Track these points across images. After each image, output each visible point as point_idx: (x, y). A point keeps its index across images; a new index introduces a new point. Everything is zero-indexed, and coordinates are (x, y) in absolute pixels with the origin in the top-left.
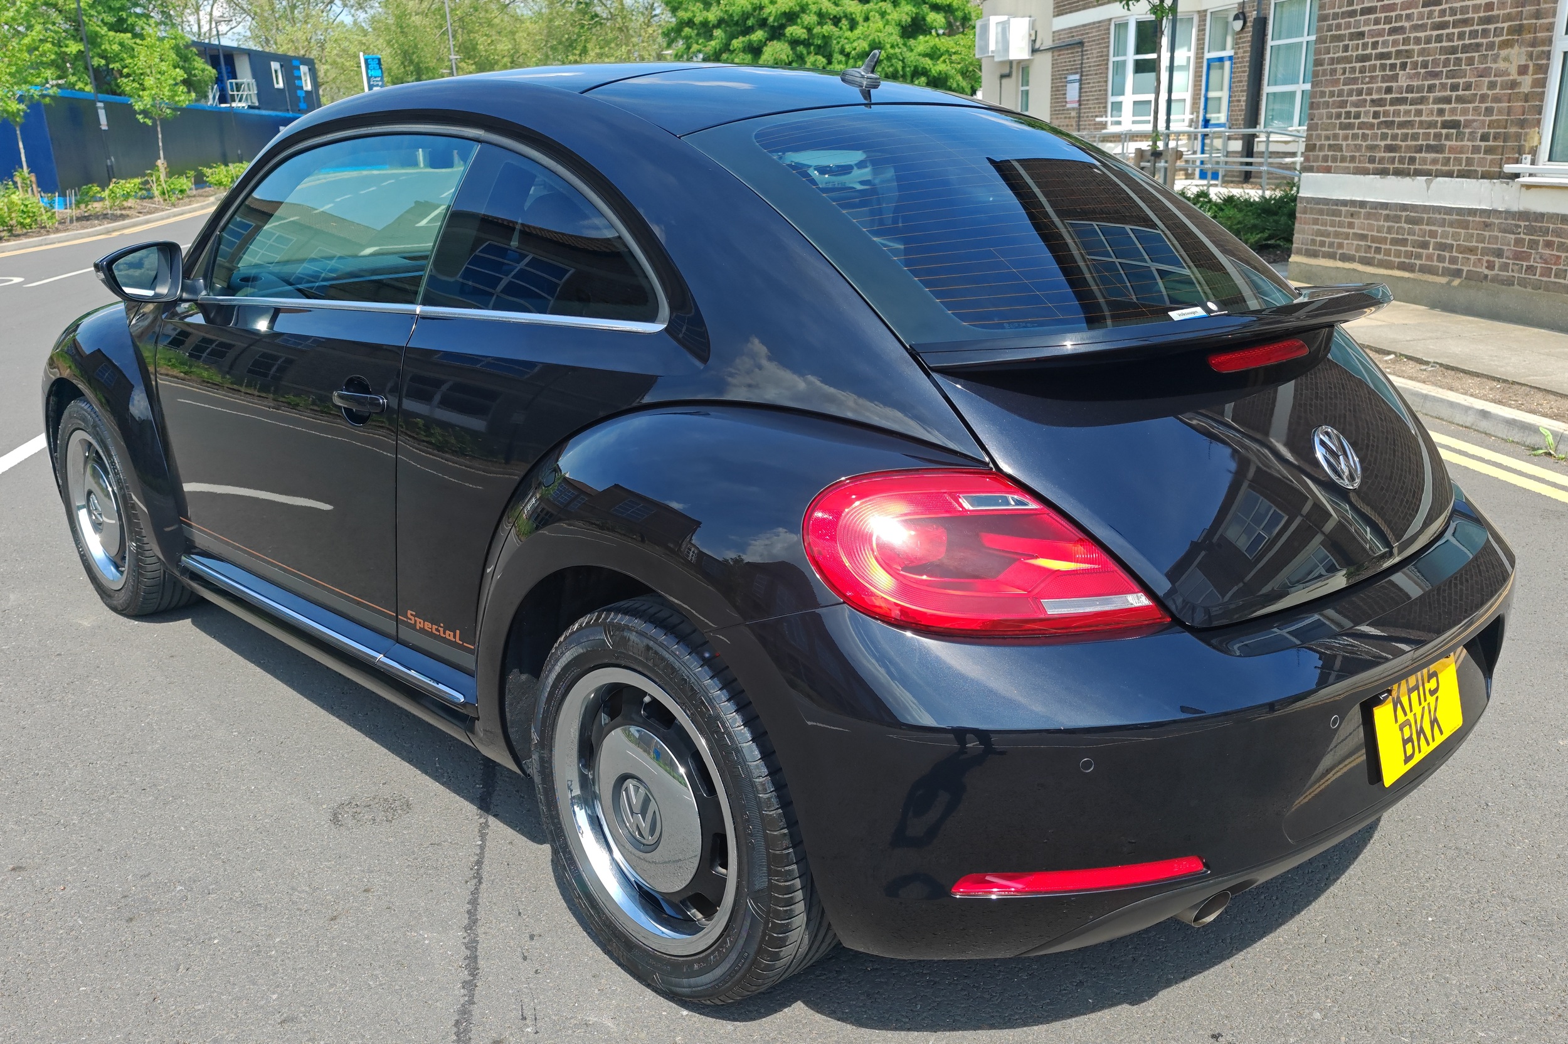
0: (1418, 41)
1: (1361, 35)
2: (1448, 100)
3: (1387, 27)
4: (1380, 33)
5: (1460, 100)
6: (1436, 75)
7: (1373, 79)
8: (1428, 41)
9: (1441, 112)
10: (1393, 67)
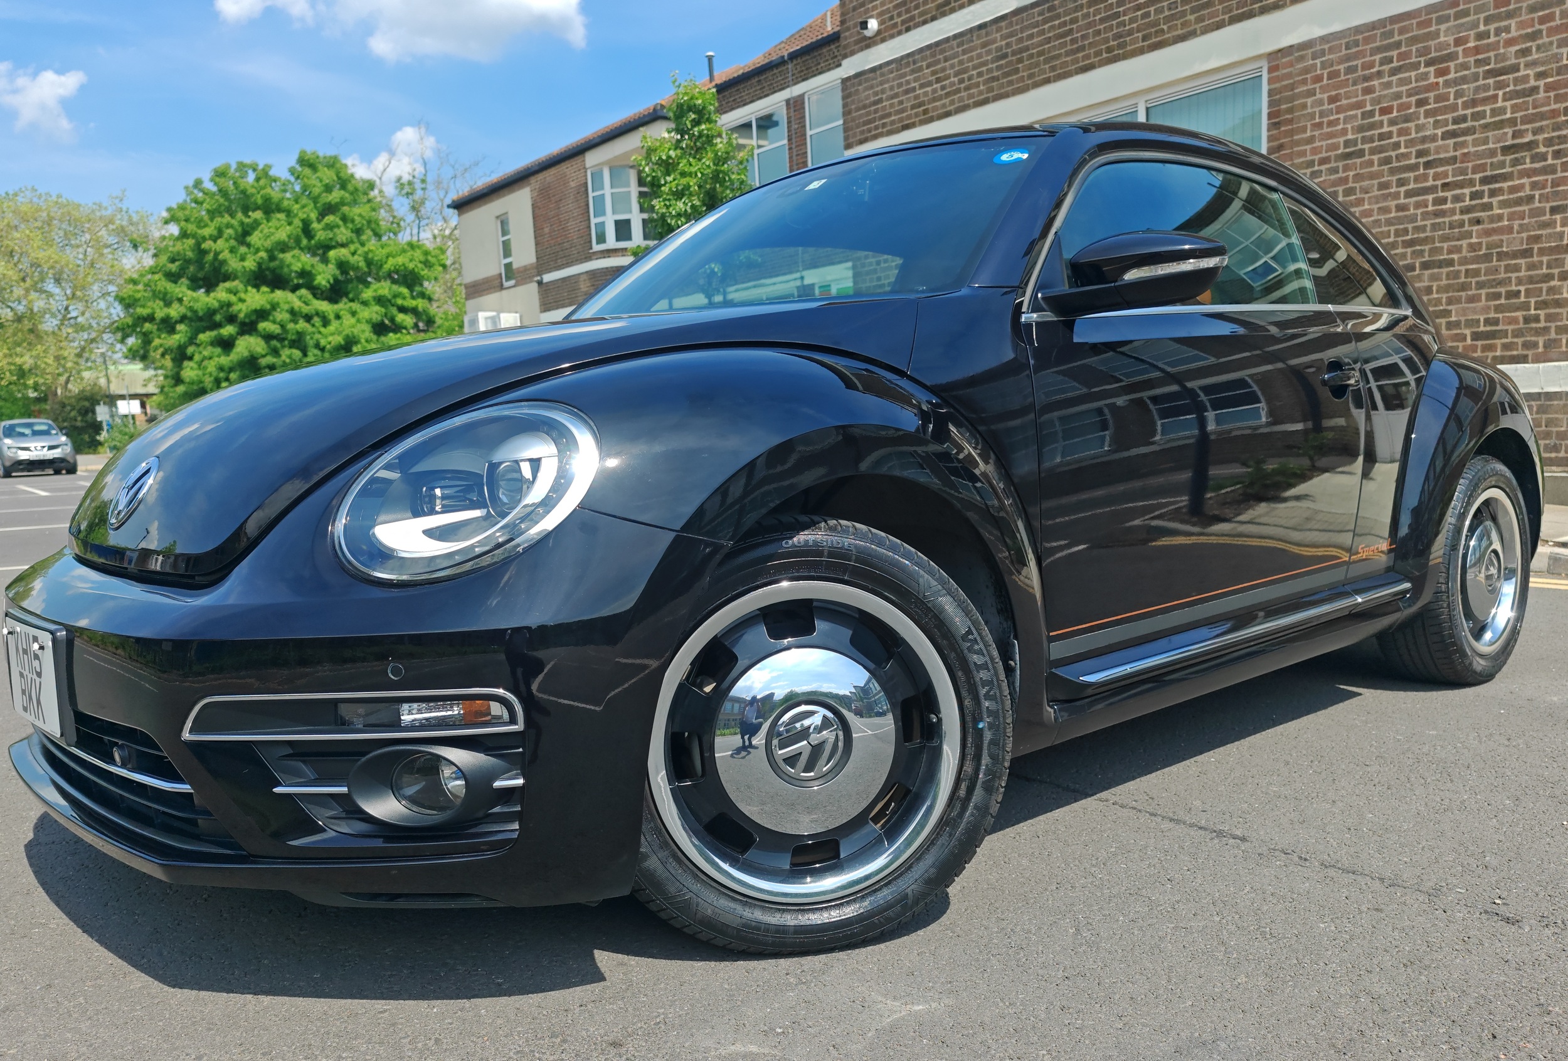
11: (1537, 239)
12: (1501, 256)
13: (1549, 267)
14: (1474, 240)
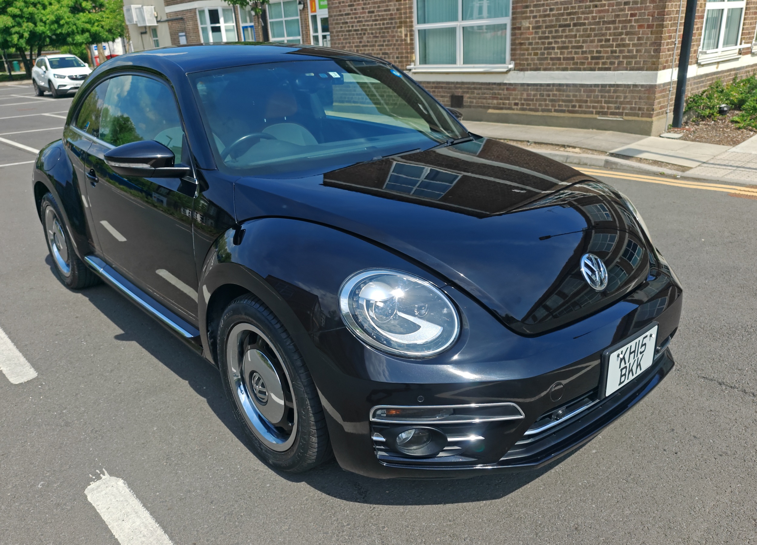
0: (368, 25)
1: (347, 23)
2: (383, 45)
3: (356, 20)
4: (354, 22)
5: (387, 45)
6: (377, 37)
7: (354, 38)
8: (372, 25)
9: (381, 50)
10: (361, 34)
11: (618, 16)
12: (604, 22)
13: (622, 29)
14: (594, 15)
